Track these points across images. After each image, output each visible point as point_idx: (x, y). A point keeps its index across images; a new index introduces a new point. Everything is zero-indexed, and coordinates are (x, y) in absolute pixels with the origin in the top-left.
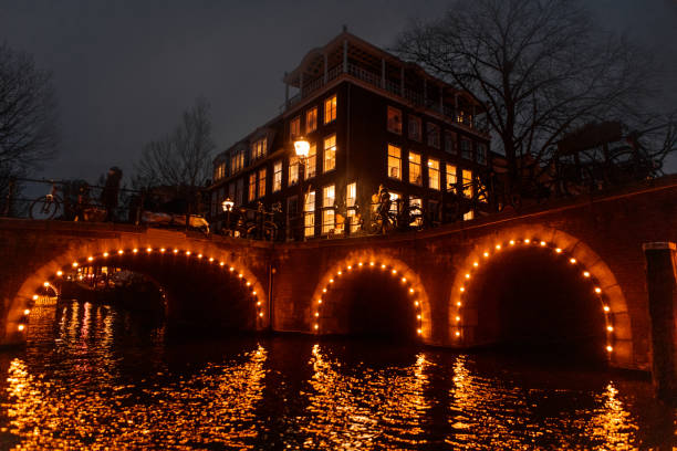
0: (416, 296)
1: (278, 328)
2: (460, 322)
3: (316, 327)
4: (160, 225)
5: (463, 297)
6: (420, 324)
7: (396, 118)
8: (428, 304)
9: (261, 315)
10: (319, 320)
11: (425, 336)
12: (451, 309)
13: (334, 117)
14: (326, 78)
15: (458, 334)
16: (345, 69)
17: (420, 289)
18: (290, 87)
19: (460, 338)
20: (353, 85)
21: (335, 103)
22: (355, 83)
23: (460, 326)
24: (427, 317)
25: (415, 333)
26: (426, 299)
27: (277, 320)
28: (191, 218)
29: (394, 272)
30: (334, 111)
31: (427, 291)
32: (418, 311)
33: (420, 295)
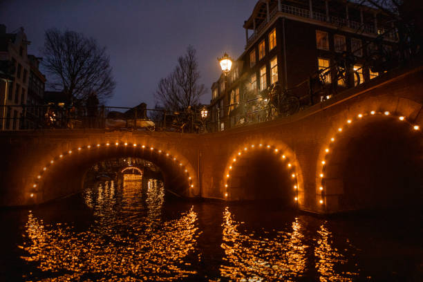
0: (293, 170)
1: (205, 195)
2: (323, 192)
3: (226, 195)
4: (118, 128)
5: (325, 169)
6: (297, 193)
7: (324, 39)
8: (301, 176)
9: (192, 186)
10: (228, 190)
11: (300, 202)
12: (317, 179)
13: (275, 45)
14: (268, 18)
15: (321, 202)
16: (280, 9)
17: (296, 164)
18: (249, 30)
19: (323, 205)
20: (286, 19)
21: (275, 35)
22: (286, 17)
23: (323, 195)
24: (301, 187)
25: (293, 199)
26: (300, 172)
27: (204, 190)
28: (138, 122)
29: (276, 150)
30: (275, 40)
31: (301, 165)
32: (295, 181)
33: (297, 168)
